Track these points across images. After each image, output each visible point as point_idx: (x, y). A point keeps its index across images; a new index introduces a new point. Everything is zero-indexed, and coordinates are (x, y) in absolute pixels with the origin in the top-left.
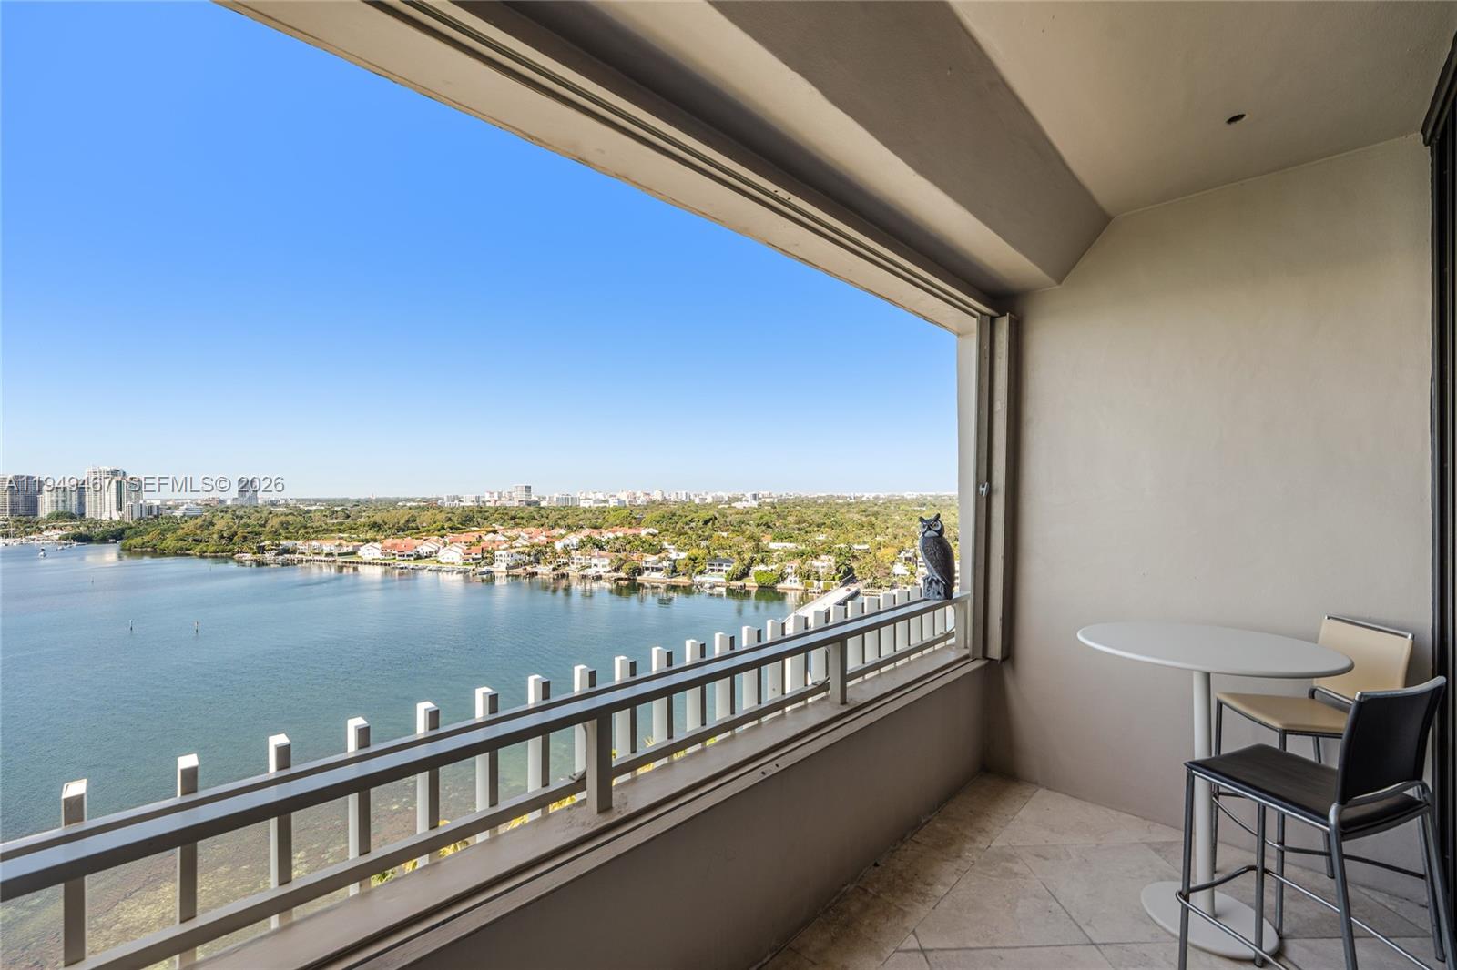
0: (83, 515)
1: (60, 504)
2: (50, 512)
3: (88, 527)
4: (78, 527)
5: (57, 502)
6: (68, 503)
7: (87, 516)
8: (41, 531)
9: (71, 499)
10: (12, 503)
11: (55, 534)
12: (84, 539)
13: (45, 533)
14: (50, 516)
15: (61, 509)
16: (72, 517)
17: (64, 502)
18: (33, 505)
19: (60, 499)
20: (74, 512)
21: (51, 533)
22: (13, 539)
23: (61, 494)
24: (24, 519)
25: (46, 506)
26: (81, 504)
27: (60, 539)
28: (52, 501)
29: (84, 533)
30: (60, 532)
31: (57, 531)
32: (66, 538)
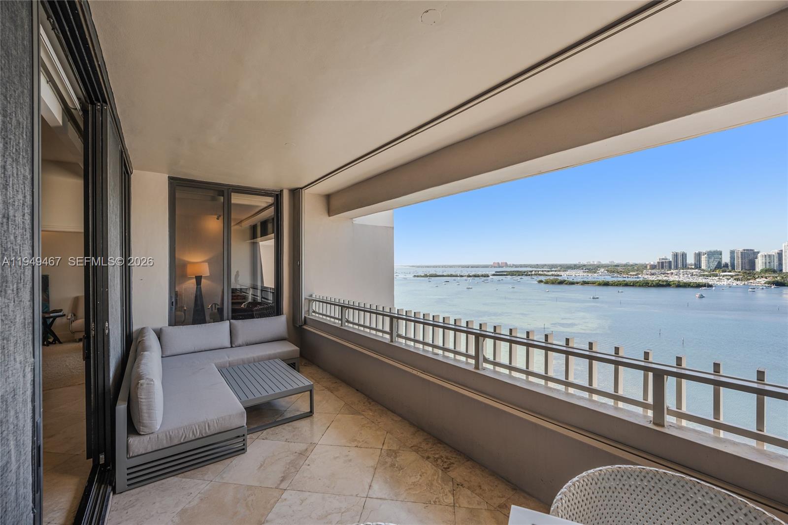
0: (781, 270)
1: (768, 264)
2: (762, 268)
3: (783, 278)
4: (776, 277)
5: (766, 263)
6: (772, 264)
7: (784, 271)
8: (755, 279)
9: (774, 262)
10: (742, 263)
11: (763, 281)
12: (779, 284)
13: (757, 280)
14: (762, 271)
15: (768, 267)
16: (774, 271)
17: (769, 263)
18: (752, 265)
19: (768, 261)
20: (775, 269)
21: (761, 280)
22: (740, 282)
23: (768, 259)
24: (748, 272)
25: (759, 266)
26: (780, 264)
27: (765, 283)
28: (763, 263)
29: (779, 281)
30: (766, 280)
31: (764, 279)
32: (769, 283)
